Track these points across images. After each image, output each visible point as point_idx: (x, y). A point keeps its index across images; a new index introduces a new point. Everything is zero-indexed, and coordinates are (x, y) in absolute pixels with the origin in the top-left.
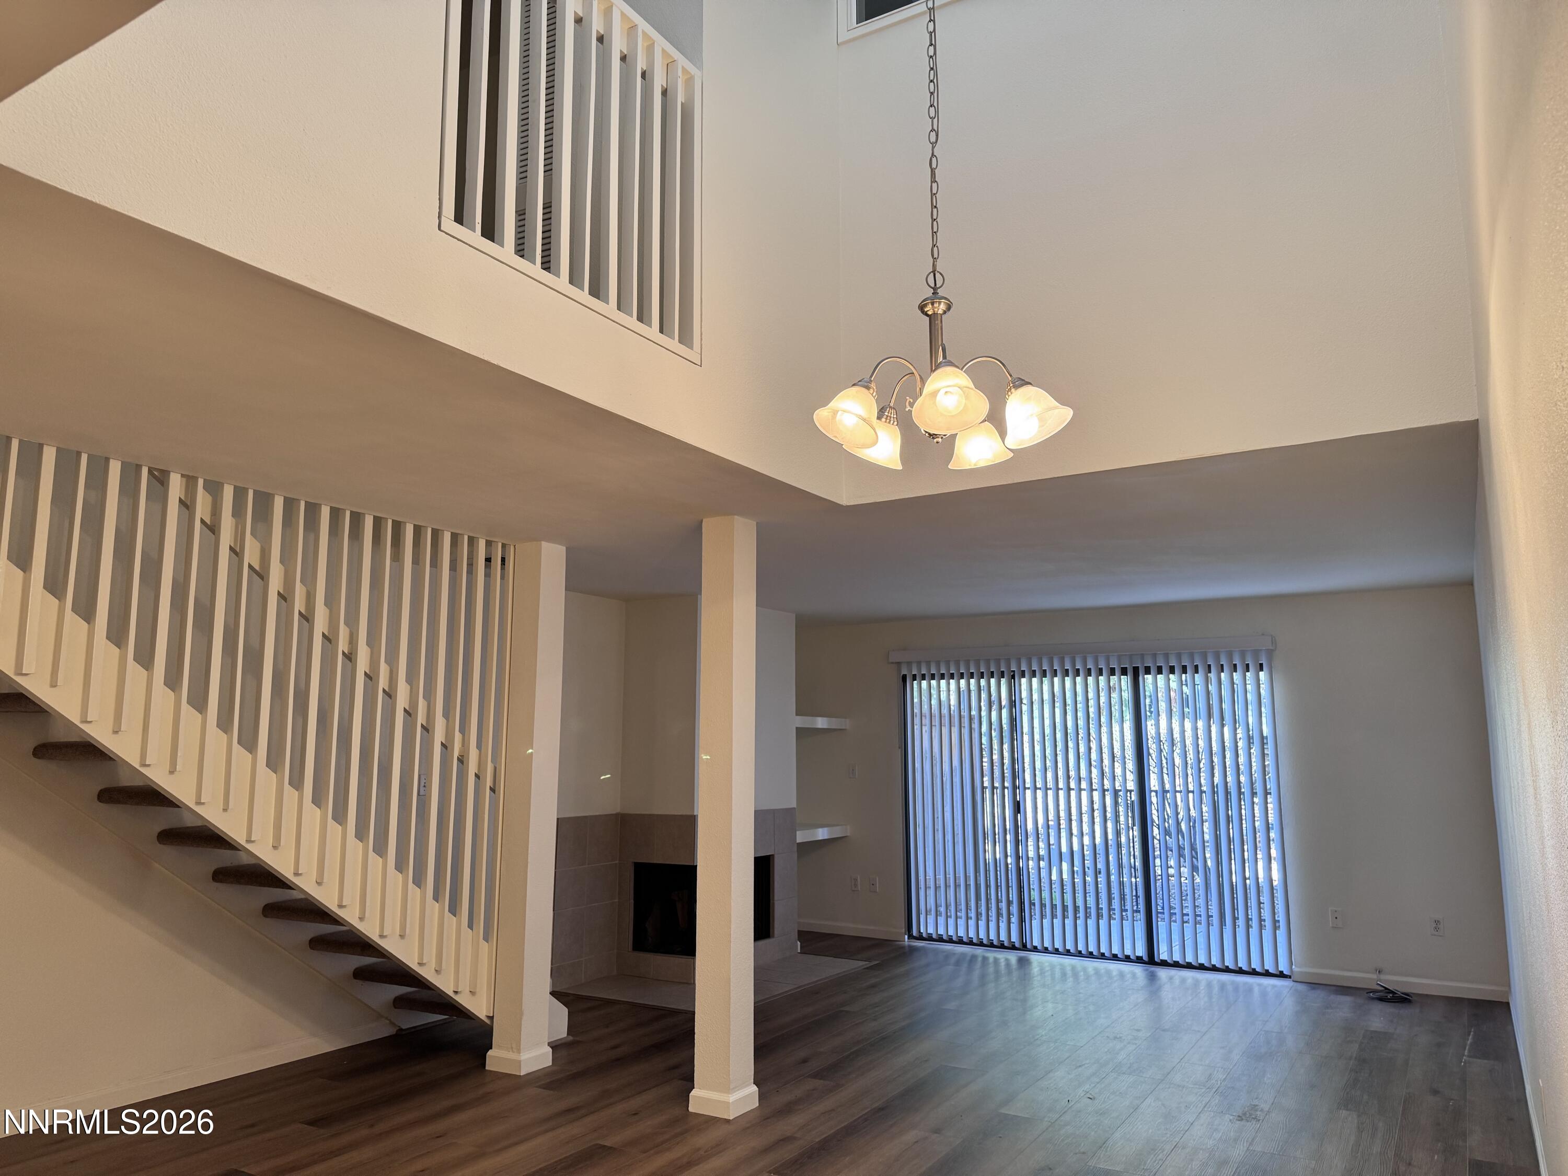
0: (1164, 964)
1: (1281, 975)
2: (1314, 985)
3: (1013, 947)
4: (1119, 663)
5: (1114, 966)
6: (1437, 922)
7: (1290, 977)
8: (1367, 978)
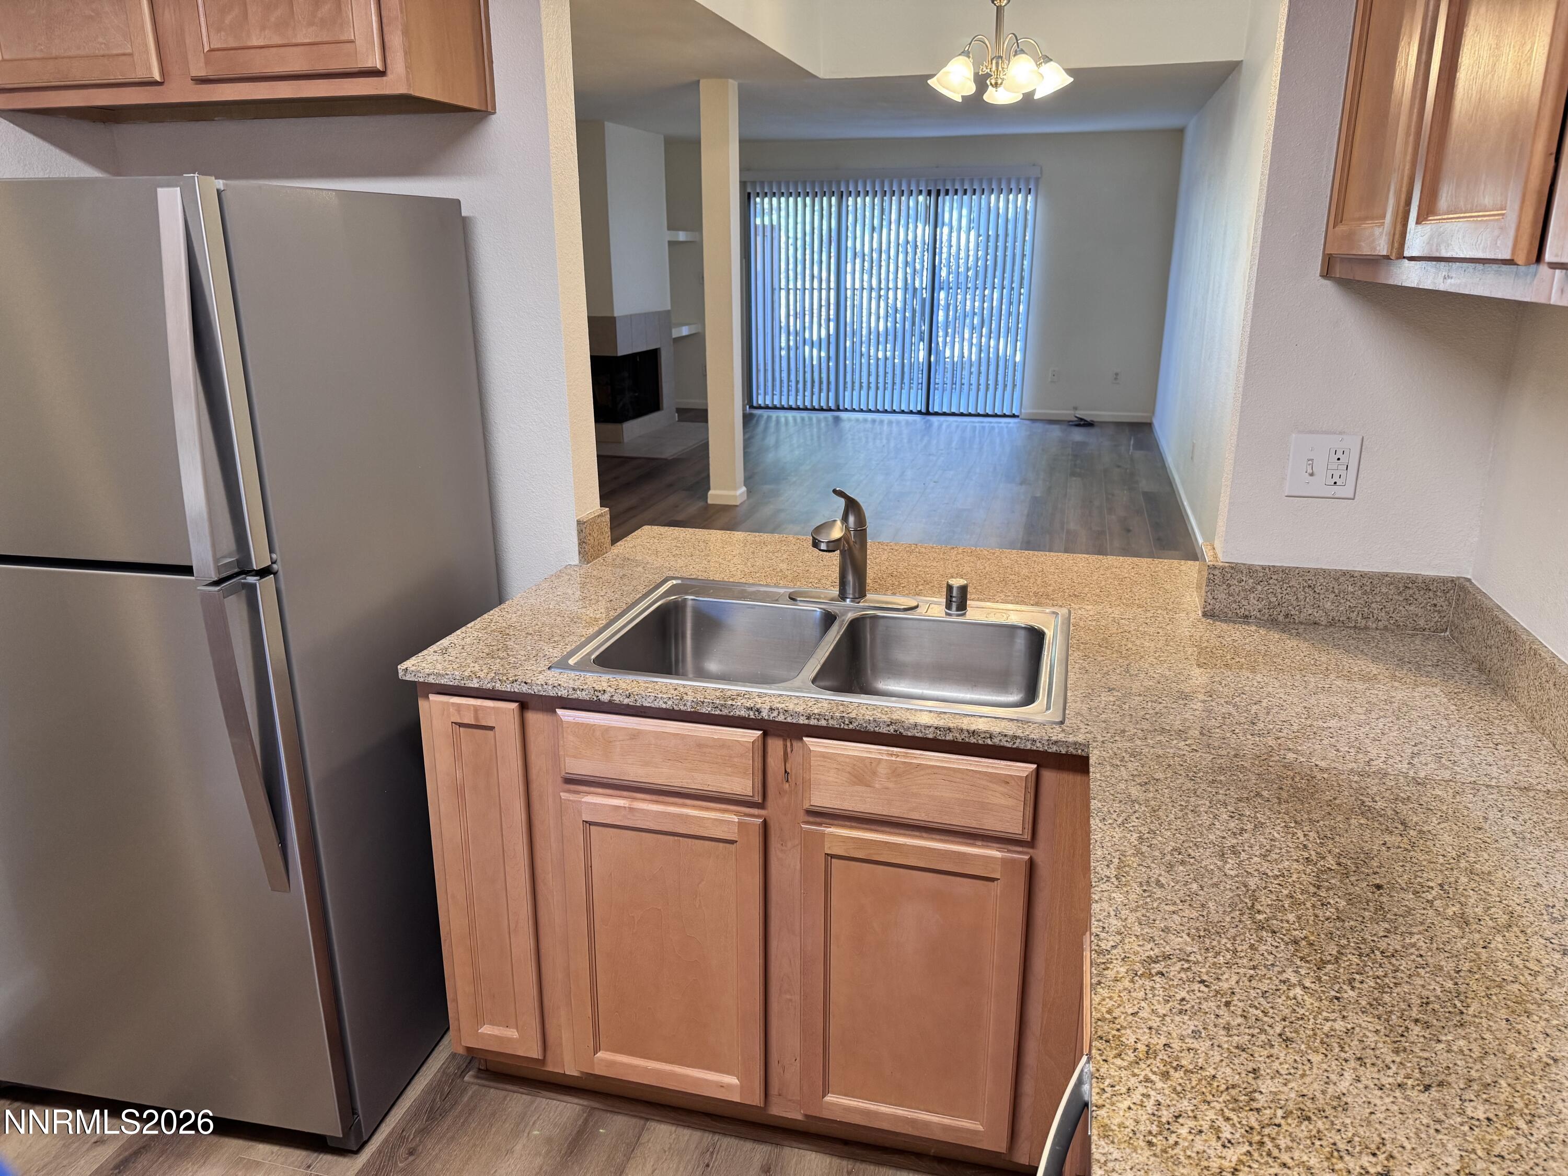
0: (936, 414)
1: (1014, 416)
2: (1034, 420)
3: (830, 410)
4: (927, 187)
5: (902, 417)
6: (1117, 374)
7: (1018, 416)
8: (1068, 414)
